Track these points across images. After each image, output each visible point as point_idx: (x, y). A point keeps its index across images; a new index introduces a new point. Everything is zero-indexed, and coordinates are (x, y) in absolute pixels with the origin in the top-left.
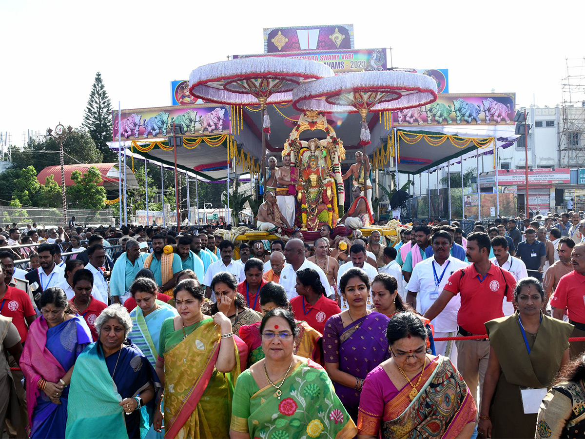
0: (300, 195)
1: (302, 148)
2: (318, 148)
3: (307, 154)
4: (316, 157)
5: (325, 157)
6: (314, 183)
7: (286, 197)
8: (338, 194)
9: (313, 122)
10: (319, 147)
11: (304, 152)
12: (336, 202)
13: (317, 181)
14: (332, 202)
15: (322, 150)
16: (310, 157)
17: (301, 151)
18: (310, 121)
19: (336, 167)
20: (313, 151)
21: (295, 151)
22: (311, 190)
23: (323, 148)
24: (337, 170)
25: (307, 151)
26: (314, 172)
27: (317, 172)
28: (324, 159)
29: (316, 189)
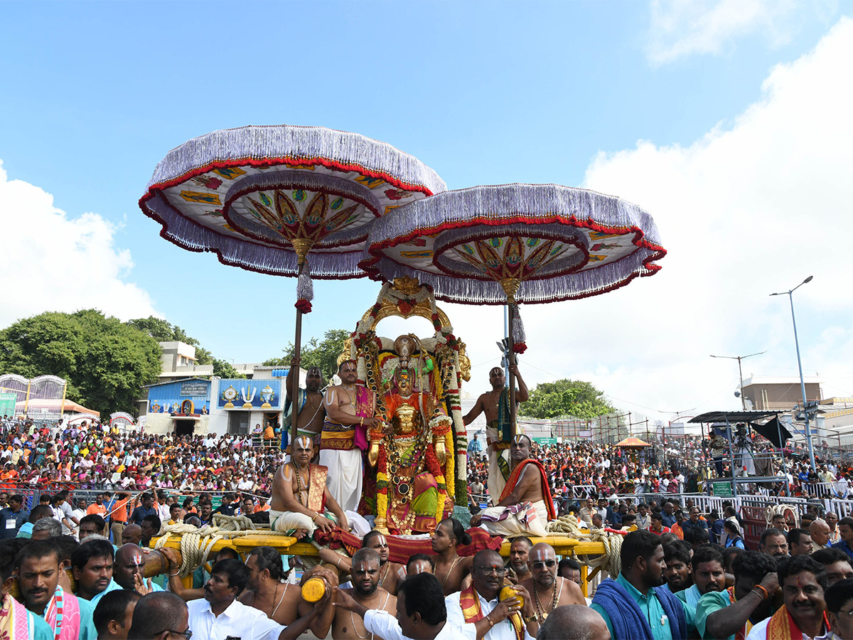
0: (375, 449)
1: (381, 352)
2: (414, 354)
3: (392, 364)
4: (411, 372)
5: (431, 373)
6: (407, 424)
7: (342, 452)
8: (456, 453)
9: (408, 301)
10: (418, 352)
11: (385, 359)
12: (452, 472)
13: (414, 420)
14: (444, 471)
15: (424, 359)
16: (398, 371)
17: (381, 357)
18: (402, 297)
19: (452, 397)
20: (405, 358)
21: (368, 357)
22: (401, 441)
23: (427, 354)
24: (454, 402)
25: (391, 357)
26: (406, 401)
27: (413, 402)
28: (427, 377)
29: (412, 439)
